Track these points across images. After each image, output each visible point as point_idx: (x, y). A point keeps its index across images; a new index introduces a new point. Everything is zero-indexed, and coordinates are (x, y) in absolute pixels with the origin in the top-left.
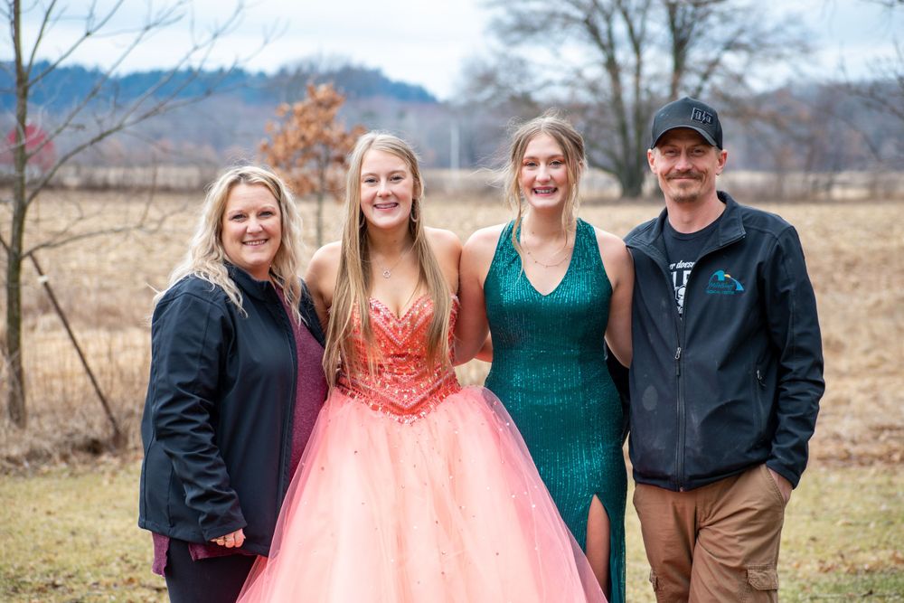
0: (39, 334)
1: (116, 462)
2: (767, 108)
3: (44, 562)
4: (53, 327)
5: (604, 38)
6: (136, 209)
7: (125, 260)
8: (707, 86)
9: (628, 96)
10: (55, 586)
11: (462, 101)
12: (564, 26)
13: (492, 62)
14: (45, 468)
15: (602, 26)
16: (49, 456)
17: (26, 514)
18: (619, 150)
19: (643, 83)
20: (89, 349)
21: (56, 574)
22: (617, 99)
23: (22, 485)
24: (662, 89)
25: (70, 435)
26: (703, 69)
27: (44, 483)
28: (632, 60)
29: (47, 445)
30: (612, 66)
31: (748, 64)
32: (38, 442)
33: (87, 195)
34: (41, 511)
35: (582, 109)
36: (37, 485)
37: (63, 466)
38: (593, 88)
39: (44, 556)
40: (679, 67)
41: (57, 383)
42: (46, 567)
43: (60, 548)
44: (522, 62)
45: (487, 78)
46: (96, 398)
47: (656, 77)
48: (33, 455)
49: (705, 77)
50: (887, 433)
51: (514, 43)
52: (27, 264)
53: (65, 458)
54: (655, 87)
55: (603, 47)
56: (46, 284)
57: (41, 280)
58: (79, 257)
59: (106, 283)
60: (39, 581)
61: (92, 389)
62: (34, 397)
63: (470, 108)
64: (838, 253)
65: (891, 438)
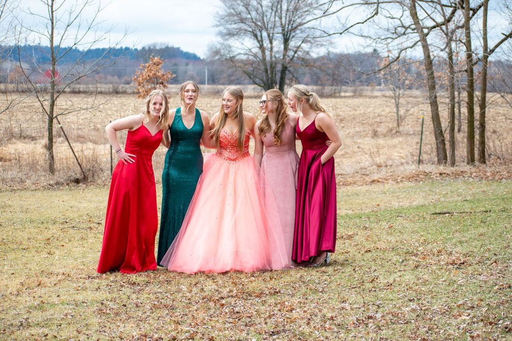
0: (57, 144)
1: (84, 186)
2: (317, 64)
3: (63, 215)
4: (62, 142)
5: (259, 39)
6: (90, 100)
7: (86, 118)
8: (296, 55)
9: (268, 58)
10: (67, 222)
11: (208, 60)
12: (245, 33)
13: (219, 46)
14: (61, 188)
15: (259, 34)
16: (63, 184)
17: (56, 202)
18: (265, 78)
19: (273, 54)
20: (75, 150)
21: (67, 219)
22: (264, 59)
23: (54, 193)
24: (280, 56)
25: (70, 177)
26: (295, 49)
27: (62, 192)
28: (269, 46)
29: (62, 180)
30: (262, 47)
31: (311, 48)
32: (59, 179)
33: (73, 95)
34: (61, 200)
35: (252, 63)
36: (59, 193)
37: (67, 187)
38: (255, 56)
39: (63, 214)
40: (286, 49)
41: (65, 161)
42: (63, 217)
43: (67, 212)
44: (230, 47)
45: (217, 52)
46: (77, 165)
47: (278, 52)
48: (57, 183)
49: (295, 52)
50: (340, 176)
51: (227, 40)
52: (55, 121)
53: (68, 184)
54: (277, 56)
55: (258, 41)
56: (61, 127)
57: (60, 126)
58: (71, 118)
59: (80, 127)
60: (61, 221)
61: (76, 162)
62: (57, 165)
63: (212, 63)
64: (338, 116)
65: (341, 177)
